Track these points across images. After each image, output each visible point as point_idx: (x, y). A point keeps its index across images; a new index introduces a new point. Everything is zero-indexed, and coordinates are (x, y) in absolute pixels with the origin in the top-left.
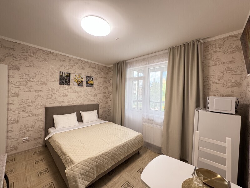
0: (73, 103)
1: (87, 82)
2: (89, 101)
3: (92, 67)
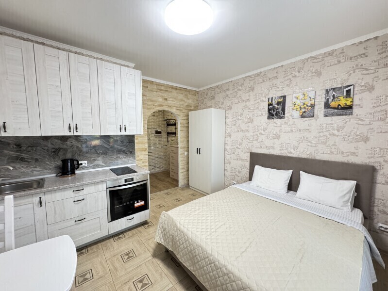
0: (291, 153)
1: (327, 105)
2: (335, 153)
3: (351, 58)
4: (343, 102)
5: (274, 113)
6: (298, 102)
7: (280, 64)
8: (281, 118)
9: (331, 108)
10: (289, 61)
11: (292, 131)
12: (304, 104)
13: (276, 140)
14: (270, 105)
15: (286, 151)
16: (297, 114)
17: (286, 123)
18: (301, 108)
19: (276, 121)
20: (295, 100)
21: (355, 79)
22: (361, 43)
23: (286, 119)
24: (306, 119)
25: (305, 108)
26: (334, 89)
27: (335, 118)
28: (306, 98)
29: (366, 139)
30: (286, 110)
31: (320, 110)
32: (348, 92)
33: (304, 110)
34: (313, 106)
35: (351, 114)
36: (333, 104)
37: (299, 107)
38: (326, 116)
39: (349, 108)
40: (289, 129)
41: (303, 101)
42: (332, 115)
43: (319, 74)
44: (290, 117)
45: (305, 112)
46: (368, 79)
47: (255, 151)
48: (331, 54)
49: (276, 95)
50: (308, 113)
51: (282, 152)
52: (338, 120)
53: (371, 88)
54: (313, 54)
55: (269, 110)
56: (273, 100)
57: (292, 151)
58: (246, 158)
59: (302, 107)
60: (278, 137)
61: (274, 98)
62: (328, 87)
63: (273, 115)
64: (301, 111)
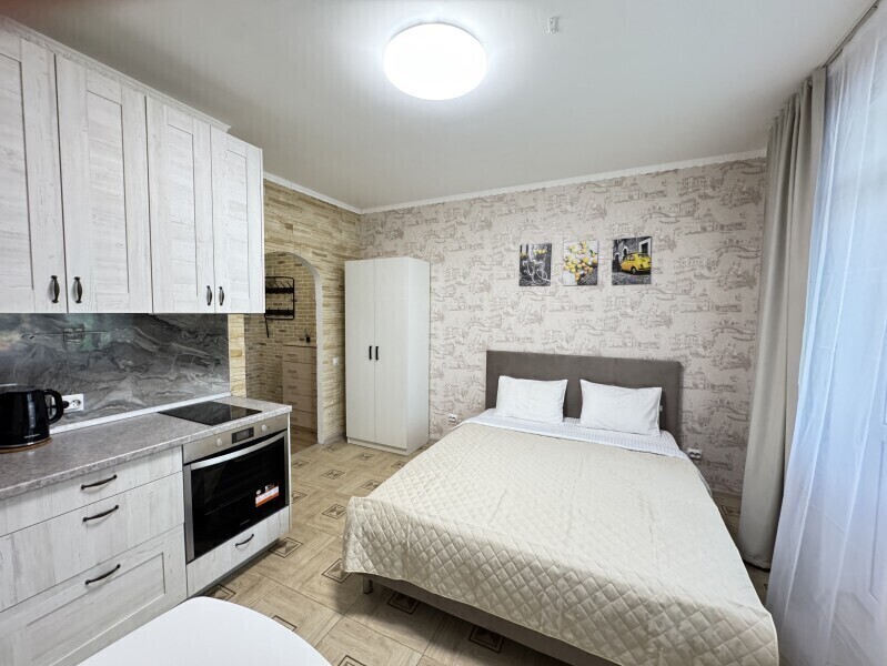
0: (562, 348)
1: (616, 266)
2: (630, 345)
3: (646, 195)
4: (638, 262)
5: (532, 275)
6: (572, 257)
7: (540, 186)
8: (545, 284)
9: (623, 271)
10: (555, 183)
11: (563, 308)
12: (582, 262)
13: (535, 326)
14: (523, 258)
15: (554, 346)
16: (571, 278)
17: (553, 294)
18: (577, 268)
19: (535, 289)
20: (567, 253)
21: (654, 229)
22: (658, 174)
23: (552, 286)
24: (585, 287)
25: (583, 268)
26: (625, 240)
27: (628, 288)
28: (584, 251)
29: (669, 322)
30: (552, 269)
31: (605, 273)
32: (645, 246)
33: (582, 272)
34: (595, 266)
35: (649, 282)
36: (626, 265)
37: (573, 266)
38: (615, 284)
39: (646, 272)
40: (557, 305)
41: (581, 257)
42: (624, 282)
43: (603, 214)
44: (559, 284)
45: (583, 275)
46: (669, 230)
47: (496, 347)
48: (619, 182)
49: (534, 240)
50: (587, 278)
51: (547, 347)
52: (630, 291)
53: (672, 245)
54: (593, 178)
55: (522, 269)
56: (530, 251)
57: (565, 345)
58: (478, 363)
59: (580, 266)
60: (540, 320)
61: (530, 247)
62: (617, 236)
63: (529, 279)
64: (578, 274)
